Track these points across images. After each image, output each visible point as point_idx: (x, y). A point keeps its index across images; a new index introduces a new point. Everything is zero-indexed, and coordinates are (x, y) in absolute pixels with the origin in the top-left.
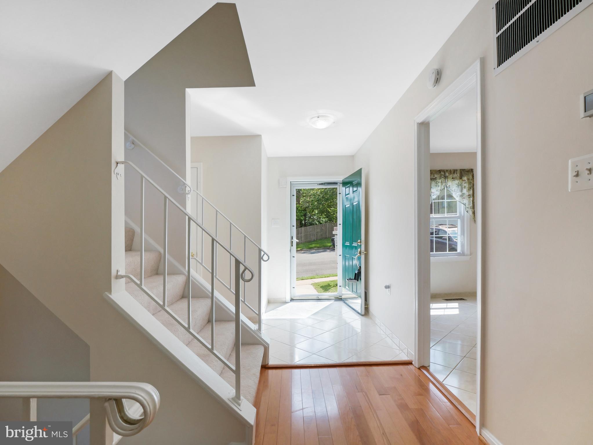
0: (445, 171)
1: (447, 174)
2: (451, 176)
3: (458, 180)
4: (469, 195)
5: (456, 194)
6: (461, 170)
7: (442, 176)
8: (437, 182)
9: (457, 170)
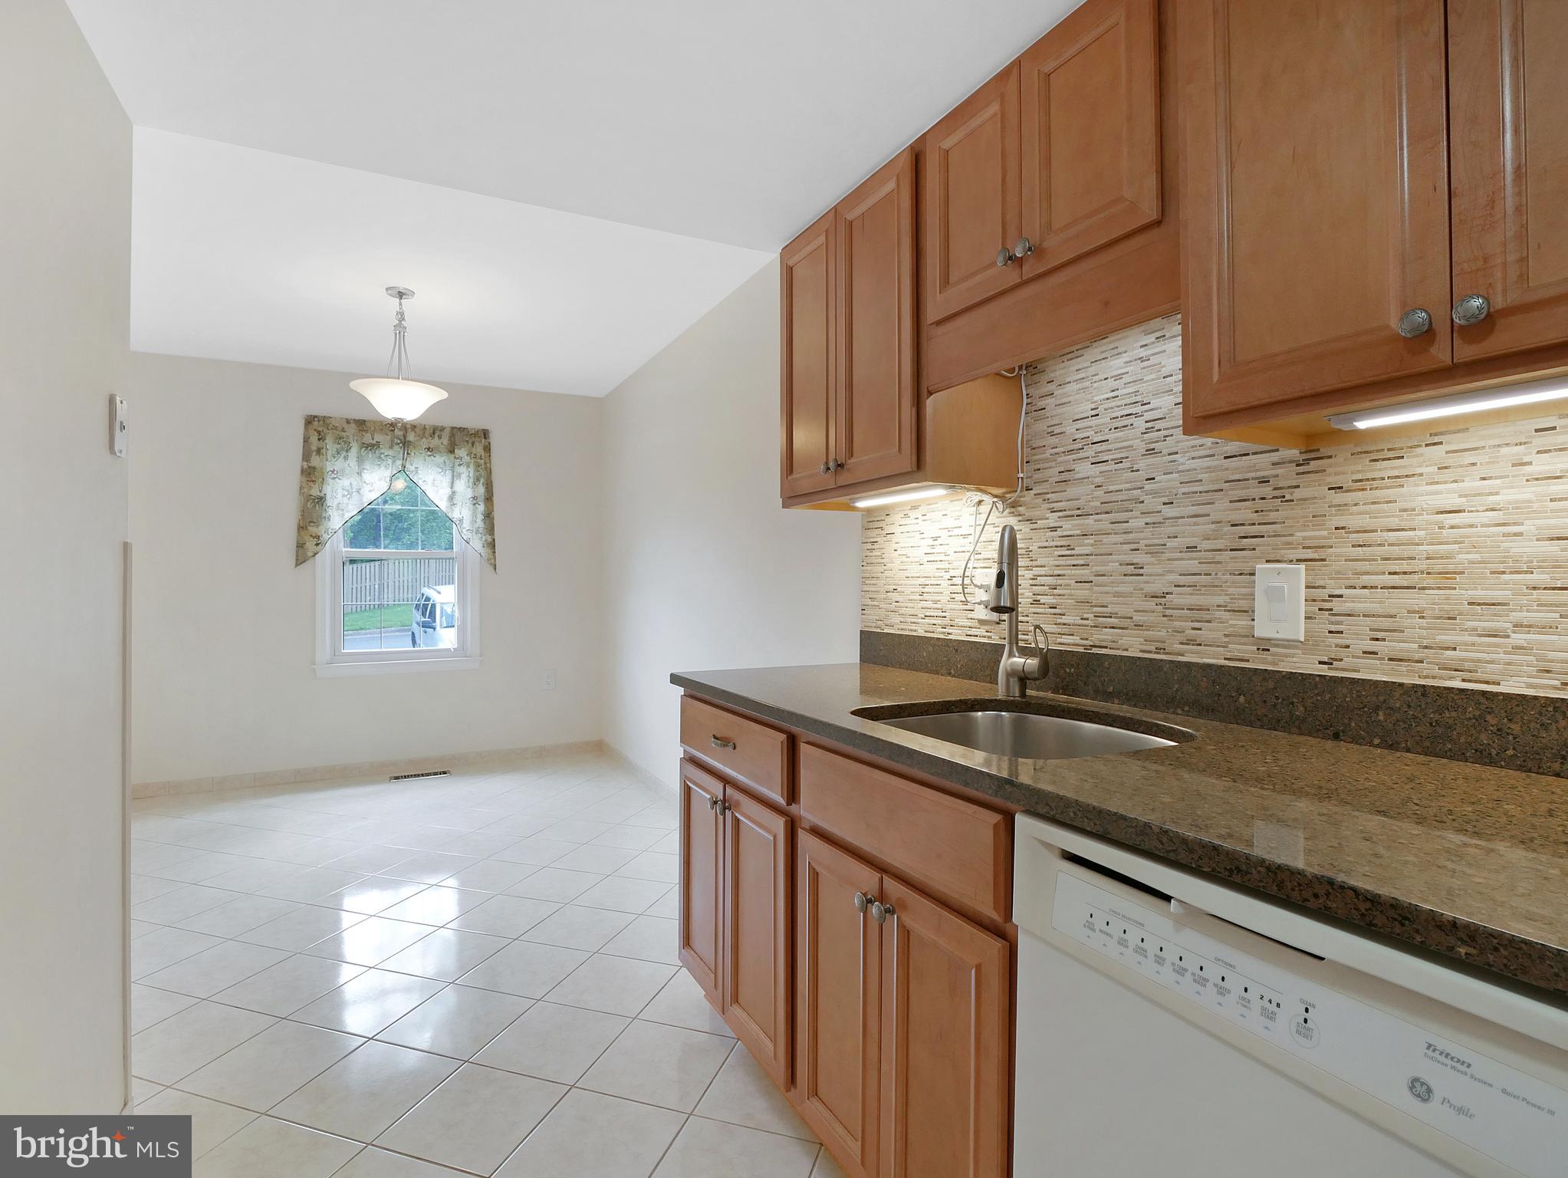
0: (408, 426)
1: (411, 437)
2: (424, 443)
3: (442, 456)
4: (474, 498)
5: (438, 491)
6: (453, 428)
7: (396, 440)
8: (382, 456)
9: (442, 429)
